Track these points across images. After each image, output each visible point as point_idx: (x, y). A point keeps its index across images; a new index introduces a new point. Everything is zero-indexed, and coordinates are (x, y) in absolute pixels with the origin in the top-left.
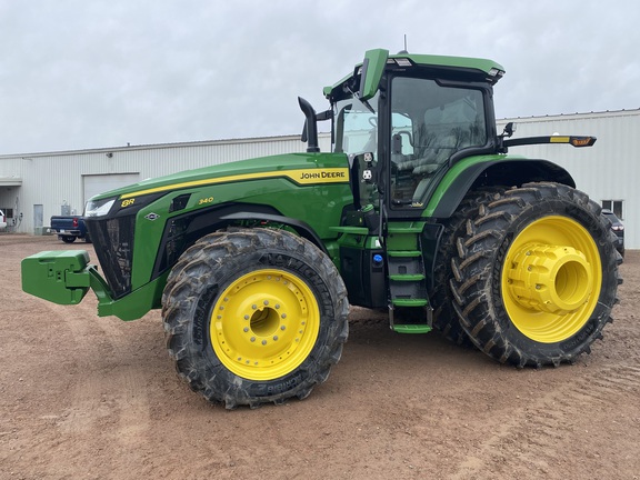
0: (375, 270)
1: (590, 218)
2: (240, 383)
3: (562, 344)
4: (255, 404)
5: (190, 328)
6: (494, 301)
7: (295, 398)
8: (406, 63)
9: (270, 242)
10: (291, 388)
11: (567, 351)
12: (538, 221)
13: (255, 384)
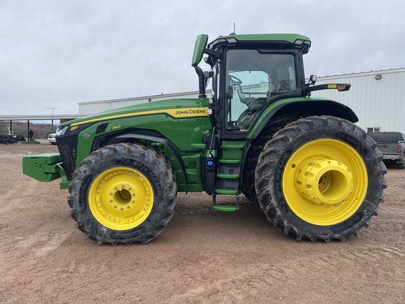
0: (208, 171)
1: (357, 141)
2: (105, 230)
3: (332, 228)
4: (114, 243)
5: (77, 197)
6: (276, 194)
7: (139, 243)
8: (233, 41)
9: (123, 152)
10: (135, 236)
11: (336, 232)
12: (312, 142)
13: (114, 232)
